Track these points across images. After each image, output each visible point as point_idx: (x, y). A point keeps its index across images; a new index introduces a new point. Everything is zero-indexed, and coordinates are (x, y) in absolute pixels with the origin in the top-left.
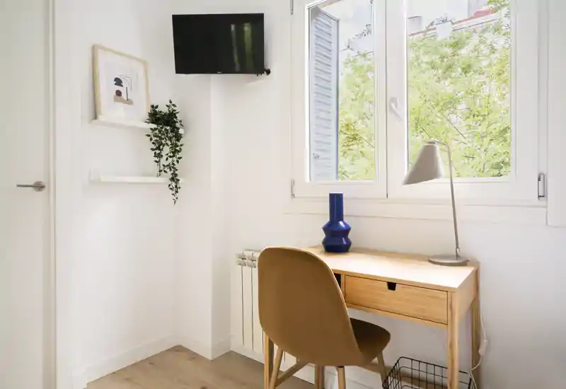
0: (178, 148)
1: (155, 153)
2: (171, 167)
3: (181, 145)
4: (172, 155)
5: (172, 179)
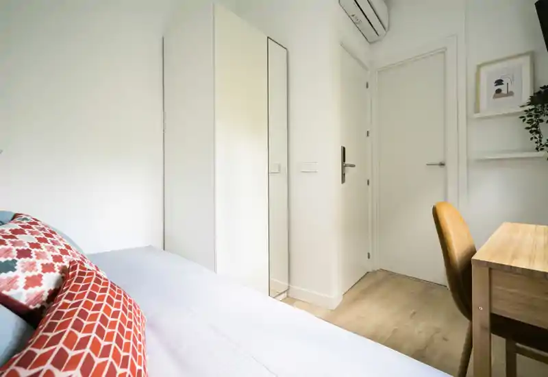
1: (531, 131)
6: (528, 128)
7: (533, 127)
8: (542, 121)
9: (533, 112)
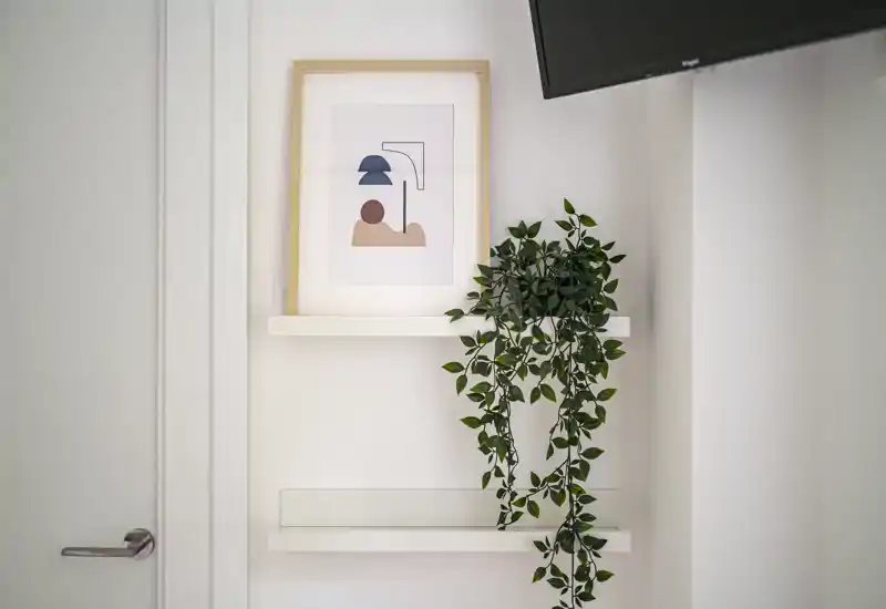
0: (588, 408)
1: (482, 437)
2: (567, 485)
3: (606, 394)
4: (565, 435)
5: (566, 539)
6: (471, 422)
7: (487, 419)
8: (516, 395)
9: (489, 350)
